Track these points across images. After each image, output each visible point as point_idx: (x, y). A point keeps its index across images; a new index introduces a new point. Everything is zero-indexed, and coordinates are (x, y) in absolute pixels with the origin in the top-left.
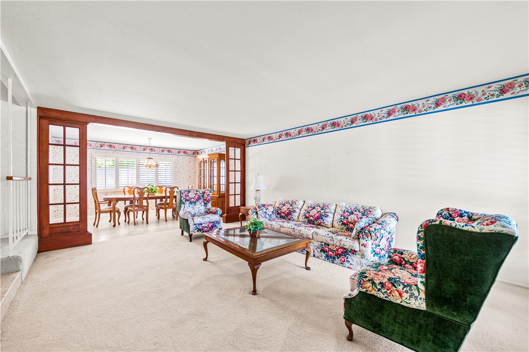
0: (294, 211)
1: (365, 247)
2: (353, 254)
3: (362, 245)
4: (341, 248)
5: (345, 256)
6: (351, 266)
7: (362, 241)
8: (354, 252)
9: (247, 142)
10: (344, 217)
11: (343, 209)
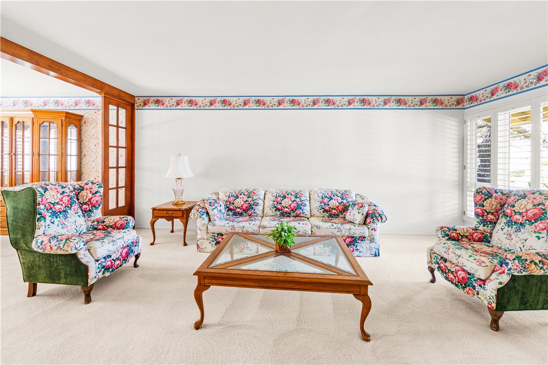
0: (257, 204)
1: (375, 230)
2: (362, 240)
3: (372, 230)
4: (349, 237)
5: (354, 245)
6: (361, 254)
7: (372, 226)
8: (362, 238)
9: (138, 102)
10: (325, 204)
11: (320, 195)
